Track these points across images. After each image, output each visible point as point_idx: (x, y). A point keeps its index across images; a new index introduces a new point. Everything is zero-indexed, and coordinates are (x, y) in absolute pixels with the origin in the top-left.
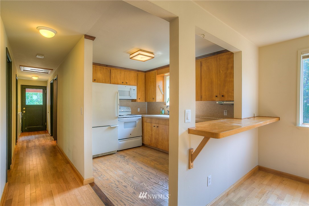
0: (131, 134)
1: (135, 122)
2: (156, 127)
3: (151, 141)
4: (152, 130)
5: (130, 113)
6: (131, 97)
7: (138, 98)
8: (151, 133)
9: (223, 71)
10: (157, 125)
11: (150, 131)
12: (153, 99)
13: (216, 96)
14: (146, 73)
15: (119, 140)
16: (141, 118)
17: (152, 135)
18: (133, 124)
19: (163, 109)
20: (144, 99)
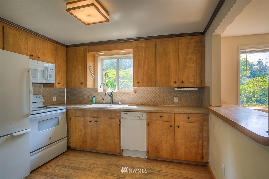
0: (50, 139)
1: (57, 119)
2: (93, 122)
3: (84, 142)
4: (85, 127)
5: (42, 105)
6: (46, 80)
7: (57, 82)
8: (84, 131)
9: (182, 55)
10: (96, 119)
11: (82, 129)
12: (82, 83)
13: (175, 82)
14: (68, 48)
15: (31, 153)
16: (65, 110)
17: (85, 133)
18: (54, 122)
19: (94, 96)
20: (65, 83)
